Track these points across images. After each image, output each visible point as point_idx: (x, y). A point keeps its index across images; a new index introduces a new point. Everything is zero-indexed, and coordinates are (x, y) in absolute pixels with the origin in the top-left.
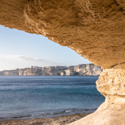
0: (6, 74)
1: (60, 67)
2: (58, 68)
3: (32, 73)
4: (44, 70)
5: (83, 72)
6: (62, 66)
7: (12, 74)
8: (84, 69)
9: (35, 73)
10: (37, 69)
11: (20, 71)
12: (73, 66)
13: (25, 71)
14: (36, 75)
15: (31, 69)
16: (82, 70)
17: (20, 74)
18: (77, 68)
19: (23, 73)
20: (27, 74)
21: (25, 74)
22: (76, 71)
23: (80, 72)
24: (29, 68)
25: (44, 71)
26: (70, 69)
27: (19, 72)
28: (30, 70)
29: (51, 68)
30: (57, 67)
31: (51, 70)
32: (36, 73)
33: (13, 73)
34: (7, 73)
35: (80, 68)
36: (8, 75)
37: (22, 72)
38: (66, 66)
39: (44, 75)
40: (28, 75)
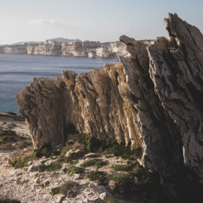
0: (8, 51)
1: (89, 42)
2: (86, 45)
3: (46, 50)
4: (64, 47)
5: (122, 53)
6: (93, 42)
7: (17, 51)
8: (124, 49)
9: (51, 51)
10: (55, 46)
11: (29, 47)
12: (109, 43)
13: (37, 48)
14: (53, 54)
15: (46, 44)
16: (121, 50)
17: (29, 52)
18: (114, 46)
19: (33, 51)
20: (40, 53)
21: (36, 53)
22: (112, 50)
23: (118, 52)
24: (42, 43)
25: (66, 48)
26: (103, 47)
27: (28, 49)
28: (44, 46)
29: (75, 45)
30: (84, 43)
31: (75, 48)
32: (53, 51)
33: (18, 49)
34: (9, 49)
35: (118, 47)
36: (11, 53)
37: (31, 49)
38: (98, 42)
39: (65, 54)
40: (41, 55)
